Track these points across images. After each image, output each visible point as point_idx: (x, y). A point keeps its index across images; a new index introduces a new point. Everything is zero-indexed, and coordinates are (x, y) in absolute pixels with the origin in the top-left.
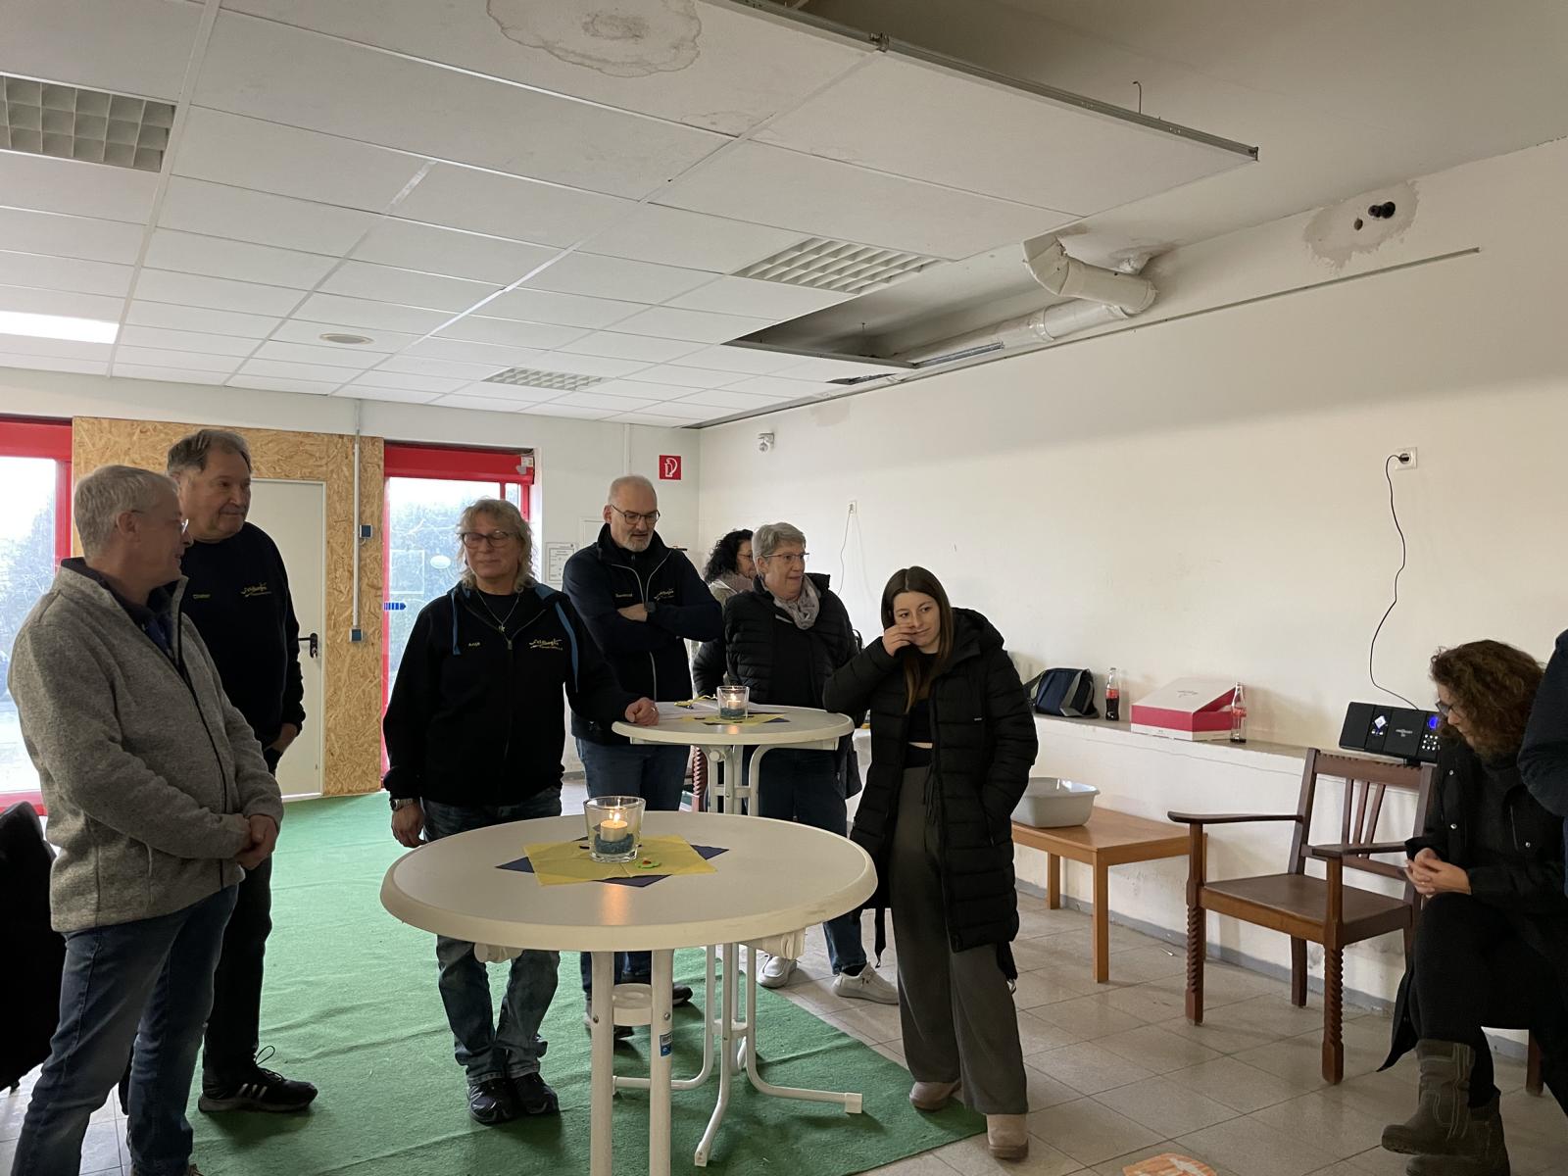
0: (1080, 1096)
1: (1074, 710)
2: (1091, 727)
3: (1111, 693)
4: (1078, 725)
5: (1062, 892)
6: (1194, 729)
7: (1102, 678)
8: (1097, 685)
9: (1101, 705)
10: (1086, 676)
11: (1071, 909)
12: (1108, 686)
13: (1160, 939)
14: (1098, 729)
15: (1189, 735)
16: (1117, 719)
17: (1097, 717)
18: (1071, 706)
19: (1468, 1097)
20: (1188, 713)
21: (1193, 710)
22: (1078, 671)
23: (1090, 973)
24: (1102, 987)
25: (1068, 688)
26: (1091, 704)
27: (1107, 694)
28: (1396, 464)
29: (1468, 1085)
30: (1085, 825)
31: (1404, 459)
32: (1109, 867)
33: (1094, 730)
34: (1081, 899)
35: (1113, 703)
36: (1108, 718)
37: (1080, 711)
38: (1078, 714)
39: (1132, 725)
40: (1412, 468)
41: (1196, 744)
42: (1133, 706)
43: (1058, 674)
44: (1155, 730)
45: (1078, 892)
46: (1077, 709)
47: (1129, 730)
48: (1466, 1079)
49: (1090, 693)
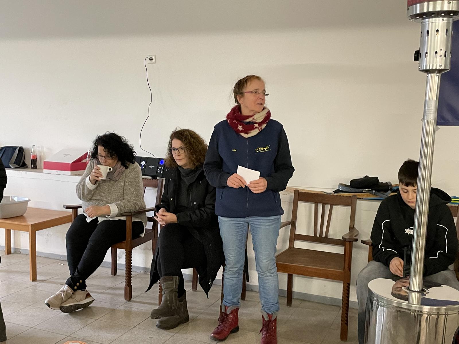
0: (28, 328)
1: (16, 165)
2: (25, 172)
3: (33, 156)
4: (18, 172)
5: (12, 246)
6: (71, 170)
7: (28, 149)
8: (26, 153)
9: (28, 162)
10: (21, 150)
11: (17, 253)
12: (32, 154)
13: (58, 260)
14: (28, 172)
15: (69, 173)
16: (36, 168)
17: (27, 167)
18: (14, 163)
19: (177, 294)
20: (69, 164)
21: (71, 162)
22: (17, 147)
23: (29, 278)
24: (34, 283)
25: (13, 155)
26: (24, 162)
27: (32, 157)
28: (148, 60)
29: (177, 290)
30: (24, 215)
31: (151, 59)
32: (36, 232)
33: (26, 173)
34: (21, 248)
35: (34, 161)
36: (32, 168)
37: (19, 165)
38: (18, 167)
39: (44, 170)
40: (154, 63)
41: (72, 176)
42: (44, 162)
43: (7, 149)
44: (54, 171)
45: (20, 246)
46: (17, 165)
47: (43, 172)
48: (177, 288)
49: (23, 157)
